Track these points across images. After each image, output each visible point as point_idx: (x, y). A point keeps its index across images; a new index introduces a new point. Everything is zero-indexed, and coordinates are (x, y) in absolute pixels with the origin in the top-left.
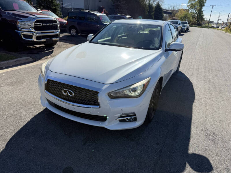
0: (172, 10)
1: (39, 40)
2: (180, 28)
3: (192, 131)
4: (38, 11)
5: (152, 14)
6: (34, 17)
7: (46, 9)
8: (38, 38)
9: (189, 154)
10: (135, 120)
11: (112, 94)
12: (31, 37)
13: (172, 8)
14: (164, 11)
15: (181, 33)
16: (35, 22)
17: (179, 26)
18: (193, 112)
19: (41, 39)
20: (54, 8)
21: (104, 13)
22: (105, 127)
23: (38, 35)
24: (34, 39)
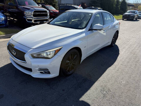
0: (136, 4)
1: (36, 22)
2: (137, 16)
3: (93, 86)
4: (39, 5)
5: (118, 6)
6: (33, 9)
7: (49, 5)
8: (35, 21)
9: (79, 101)
10: (49, 73)
11: (34, 55)
12: (31, 20)
13: (136, 2)
14: (128, 4)
15: (138, 19)
16: (34, 12)
17: (136, 14)
18: (104, 73)
19: (37, 22)
20: (54, 4)
21: (81, 6)
22: (31, 75)
23: (35, 19)
24: (33, 22)
